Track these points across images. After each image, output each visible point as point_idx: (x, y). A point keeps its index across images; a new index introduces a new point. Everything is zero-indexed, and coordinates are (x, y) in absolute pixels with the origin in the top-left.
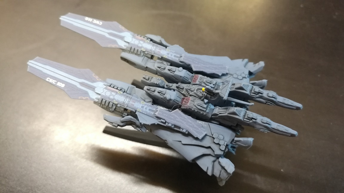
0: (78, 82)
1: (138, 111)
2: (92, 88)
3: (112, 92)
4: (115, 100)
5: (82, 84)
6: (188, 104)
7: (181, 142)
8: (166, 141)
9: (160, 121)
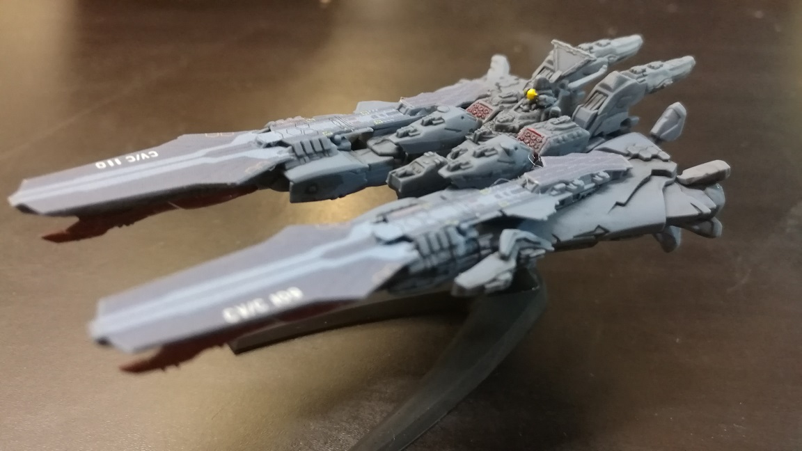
0: (316, 258)
1: (506, 208)
2: (363, 244)
6: (542, 135)
7: (618, 204)
8: (599, 227)
9: (554, 192)
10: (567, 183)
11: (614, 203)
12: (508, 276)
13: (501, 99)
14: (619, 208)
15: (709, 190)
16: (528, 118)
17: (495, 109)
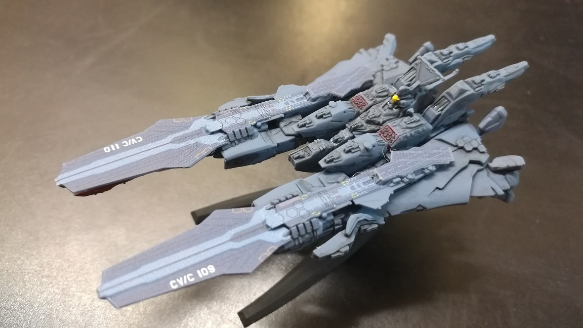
0: (227, 241)
1: (356, 198)
2: (258, 229)
3: (293, 205)
4: (313, 212)
5: (235, 238)
6: (396, 133)
7: (438, 188)
8: (420, 205)
9: (392, 184)
10: (402, 177)
11: (435, 187)
12: (347, 248)
13: (376, 94)
14: (438, 191)
15: (508, 176)
16: (390, 115)
17: (370, 103)
